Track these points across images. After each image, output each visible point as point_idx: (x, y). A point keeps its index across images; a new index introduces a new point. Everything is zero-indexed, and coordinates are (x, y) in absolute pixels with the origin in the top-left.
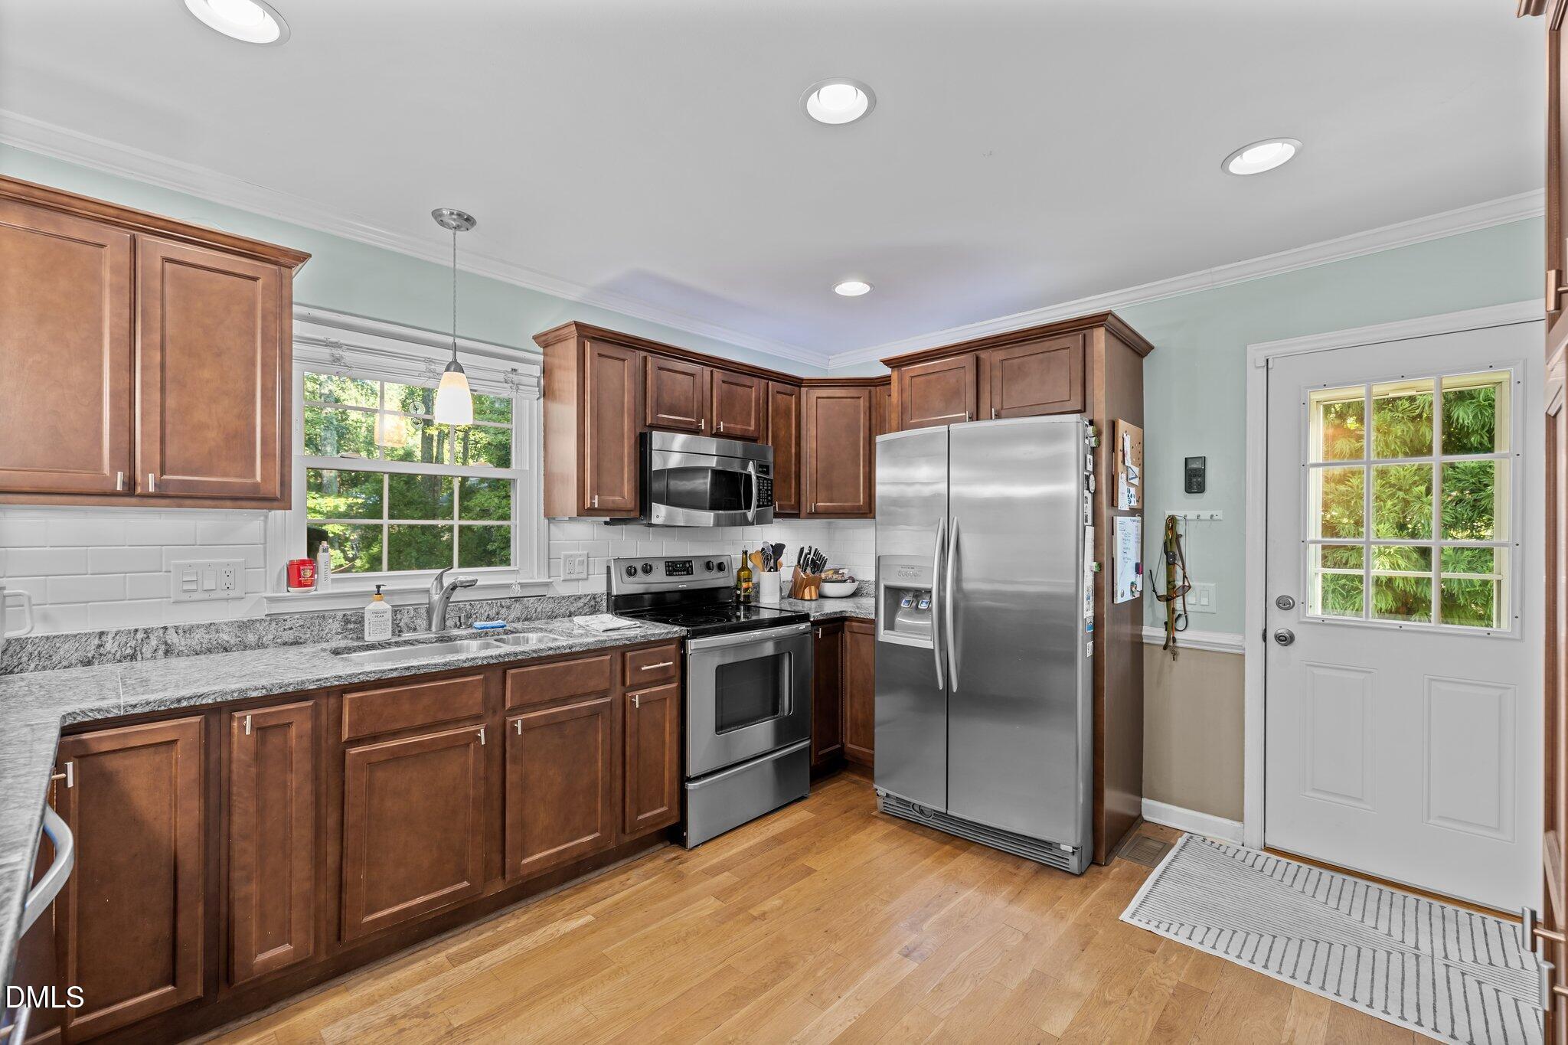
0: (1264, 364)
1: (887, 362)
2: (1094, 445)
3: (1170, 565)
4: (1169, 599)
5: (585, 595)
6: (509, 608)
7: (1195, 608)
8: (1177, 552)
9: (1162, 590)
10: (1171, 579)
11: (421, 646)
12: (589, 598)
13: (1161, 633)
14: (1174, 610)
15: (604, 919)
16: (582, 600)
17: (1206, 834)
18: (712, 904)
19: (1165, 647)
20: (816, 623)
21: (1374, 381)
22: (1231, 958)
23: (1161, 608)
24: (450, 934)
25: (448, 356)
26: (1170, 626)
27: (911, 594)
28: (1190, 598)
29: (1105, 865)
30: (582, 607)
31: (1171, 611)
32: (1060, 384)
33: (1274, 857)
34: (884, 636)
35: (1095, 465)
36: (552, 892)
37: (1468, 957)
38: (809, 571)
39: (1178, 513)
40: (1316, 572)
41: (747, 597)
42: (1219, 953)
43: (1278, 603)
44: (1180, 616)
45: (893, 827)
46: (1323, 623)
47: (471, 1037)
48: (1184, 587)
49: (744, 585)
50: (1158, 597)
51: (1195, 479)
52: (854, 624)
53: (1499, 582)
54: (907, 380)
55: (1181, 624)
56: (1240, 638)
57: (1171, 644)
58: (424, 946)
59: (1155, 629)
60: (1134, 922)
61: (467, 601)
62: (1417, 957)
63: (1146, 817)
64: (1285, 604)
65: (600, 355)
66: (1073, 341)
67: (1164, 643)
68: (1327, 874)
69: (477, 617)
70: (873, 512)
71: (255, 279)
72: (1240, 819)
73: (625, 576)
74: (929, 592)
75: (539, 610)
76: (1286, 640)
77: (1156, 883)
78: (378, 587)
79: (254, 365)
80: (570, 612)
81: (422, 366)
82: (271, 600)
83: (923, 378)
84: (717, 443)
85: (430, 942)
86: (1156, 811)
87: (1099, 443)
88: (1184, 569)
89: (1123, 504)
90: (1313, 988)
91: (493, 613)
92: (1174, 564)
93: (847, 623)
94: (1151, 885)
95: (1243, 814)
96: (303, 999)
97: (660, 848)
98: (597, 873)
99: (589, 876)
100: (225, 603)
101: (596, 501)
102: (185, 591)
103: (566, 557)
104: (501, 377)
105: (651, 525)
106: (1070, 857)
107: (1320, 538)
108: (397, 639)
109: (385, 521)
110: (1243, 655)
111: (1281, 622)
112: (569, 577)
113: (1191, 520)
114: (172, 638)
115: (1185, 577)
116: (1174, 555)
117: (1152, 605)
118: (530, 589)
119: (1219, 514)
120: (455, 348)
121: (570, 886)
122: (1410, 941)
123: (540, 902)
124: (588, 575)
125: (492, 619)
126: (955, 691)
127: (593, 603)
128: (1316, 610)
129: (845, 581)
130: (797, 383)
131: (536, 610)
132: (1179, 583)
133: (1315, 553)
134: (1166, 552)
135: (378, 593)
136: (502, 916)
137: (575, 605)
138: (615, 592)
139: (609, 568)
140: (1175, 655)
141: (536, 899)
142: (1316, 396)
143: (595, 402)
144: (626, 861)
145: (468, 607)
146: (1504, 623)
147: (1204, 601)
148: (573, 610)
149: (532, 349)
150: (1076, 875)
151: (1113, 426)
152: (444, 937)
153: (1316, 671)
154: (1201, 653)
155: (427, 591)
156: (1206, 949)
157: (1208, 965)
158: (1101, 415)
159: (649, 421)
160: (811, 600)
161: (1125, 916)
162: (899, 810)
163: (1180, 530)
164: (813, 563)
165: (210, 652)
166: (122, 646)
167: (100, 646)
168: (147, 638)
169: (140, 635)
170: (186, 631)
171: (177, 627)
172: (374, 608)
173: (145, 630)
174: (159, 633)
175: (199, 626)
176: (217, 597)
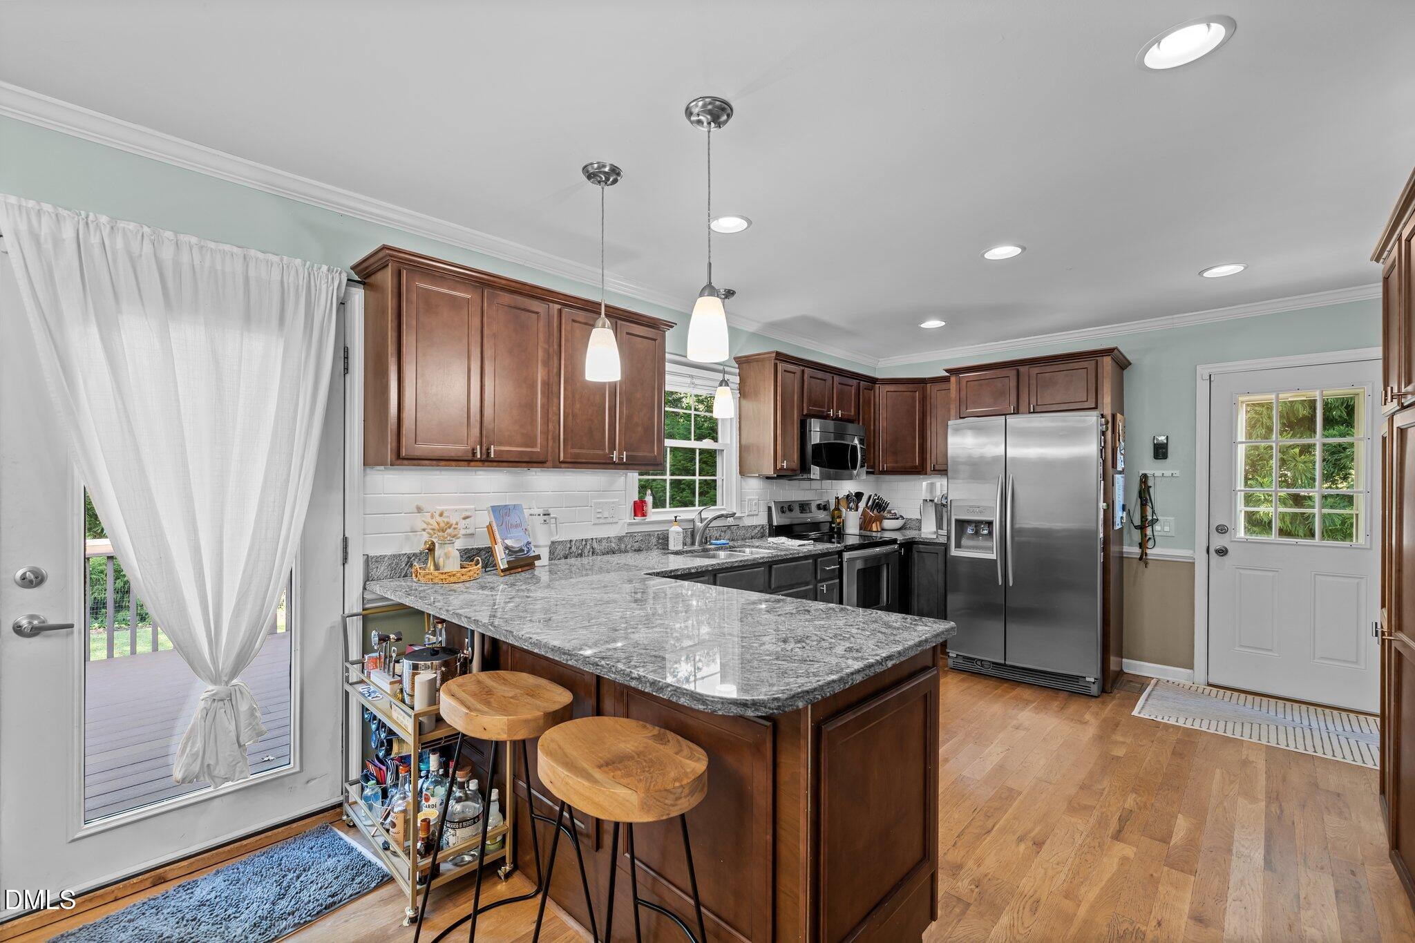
0: (1208, 377)
1: (947, 371)
2: (1104, 430)
3: (1143, 504)
4: (1142, 528)
5: (757, 526)
6: (726, 533)
7: (1160, 534)
8: (1148, 498)
9: (1137, 522)
10: (1144, 515)
12: (761, 527)
13: (1136, 550)
14: (1146, 535)
16: (756, 529)
17: (1168, 679)
19: (1141, 559)
20: (901, 545)
21: (1282, 391)
22: (1204, 729)
23: (1137, 535)
25: (720, 377)
26: (1142, 546)
27: (974, 525)
28: (1157, 527)
29: (1111, 692)
31: (1144, 535)
32: (1079, 393)
33: (1215, 690)
34: (954, 552)
35: (1105, 442)
37: (1340, 729)
38: (875, 511)
39: (1149, 472)
40: (1241, 508)
41: (839, 529)
42: (1196, 727)
43: (1217, 529)
44: (1150, 539)
45: (964, 676)
46: (1247, 541)
48: (1152, 520)
49: (838, 520)
50: (1135, 527)
51: (1160, 451)
52: (920, 546)
53: (1357, 515)
54: (964, 383)
55: (1150, 544)
56: (1192, 552)
57: (1144, 557)
59: (1131, 548)
60: (1141, 715)
62: (1311, 729)
63: (1126, 671)
64: (1222, 530)
65: (785, 371)
66: (1090, 364)
67: (1139, 557)
68: (1250, 697)
69: (711, 538)
70: (925, 469)
71: (655, 340)
72: (1191, 666)
73: (785, 513)
74: (990, 524)
75: (739, 534)
76: (1222, 552)
77: (1147, 700)
78: (676, 517)
79: (654, 389)
80: (752, 536)
81: (688, 380)
82: (630, 524)
83: (976, 382)
84: (820, 423)
86: (1134, 667)
87: (1107, 429)
88: (1152, 508)
89: (1120, 466)
90: (1255, 740)
91: (718, 535)
92: (1146, 505)
93: (915, 546)
94: (1144, 701)
95: (1193, 664)
100: (612, 525)
101: (785, 464)
102: (598, 518)
103: (749, 500)
105: (811, 479)
106: (1092, 686)
107: (1243, 488)
109: (697, 478)
110: (1194, 563)
111: (1218, 541)
112: (750, 513)
113: (1158, 477)
114: (595, 545)
115: (1153, 512)
116: (1146, 499)
117: (1130, 532)
119: (1177, 473)
120: (724, 372)
122: (1306, 722)
124: (758, 512)
125: (718, 540)
126: (1011, 585)
127: (762, 530)
128: (1241, 533)
129: (897, 519)
130: (873, 381)
132: (1150, 518)
133: (1240, 498)
134: (1140, 496)
135: (676, 521)
137: (754, 532)
138: (775, 523)
139: (770, 509)
140: (1146, 564)
142: (1241, 399)
143: (783, 401)
146: (1360, 538)
147: (1167, 529)
149: (732, 365)
150: (1095, 696)
151: (1114, 417)
153: (1242, 572)
154: (1165, 563)
155: (693, 521)
156: (1188, 725)
157: (1189, 733)
158: (1108, 411)
159: (805, 412)
160: (877, 531)
161: (1135, 713)
162: (968, 666)
163: (1150, 483)
164: (879, 506)
165: (608, 553)
166: (578, 548)
167: (570, 548)
168: (586, 544)
169: (584, 543)
170: (600, 541)
171: (596, 539)
172: (675, 530)
173: (586, 540)
174: (590, 542)
175: (604, 538)
176: (608, 521)
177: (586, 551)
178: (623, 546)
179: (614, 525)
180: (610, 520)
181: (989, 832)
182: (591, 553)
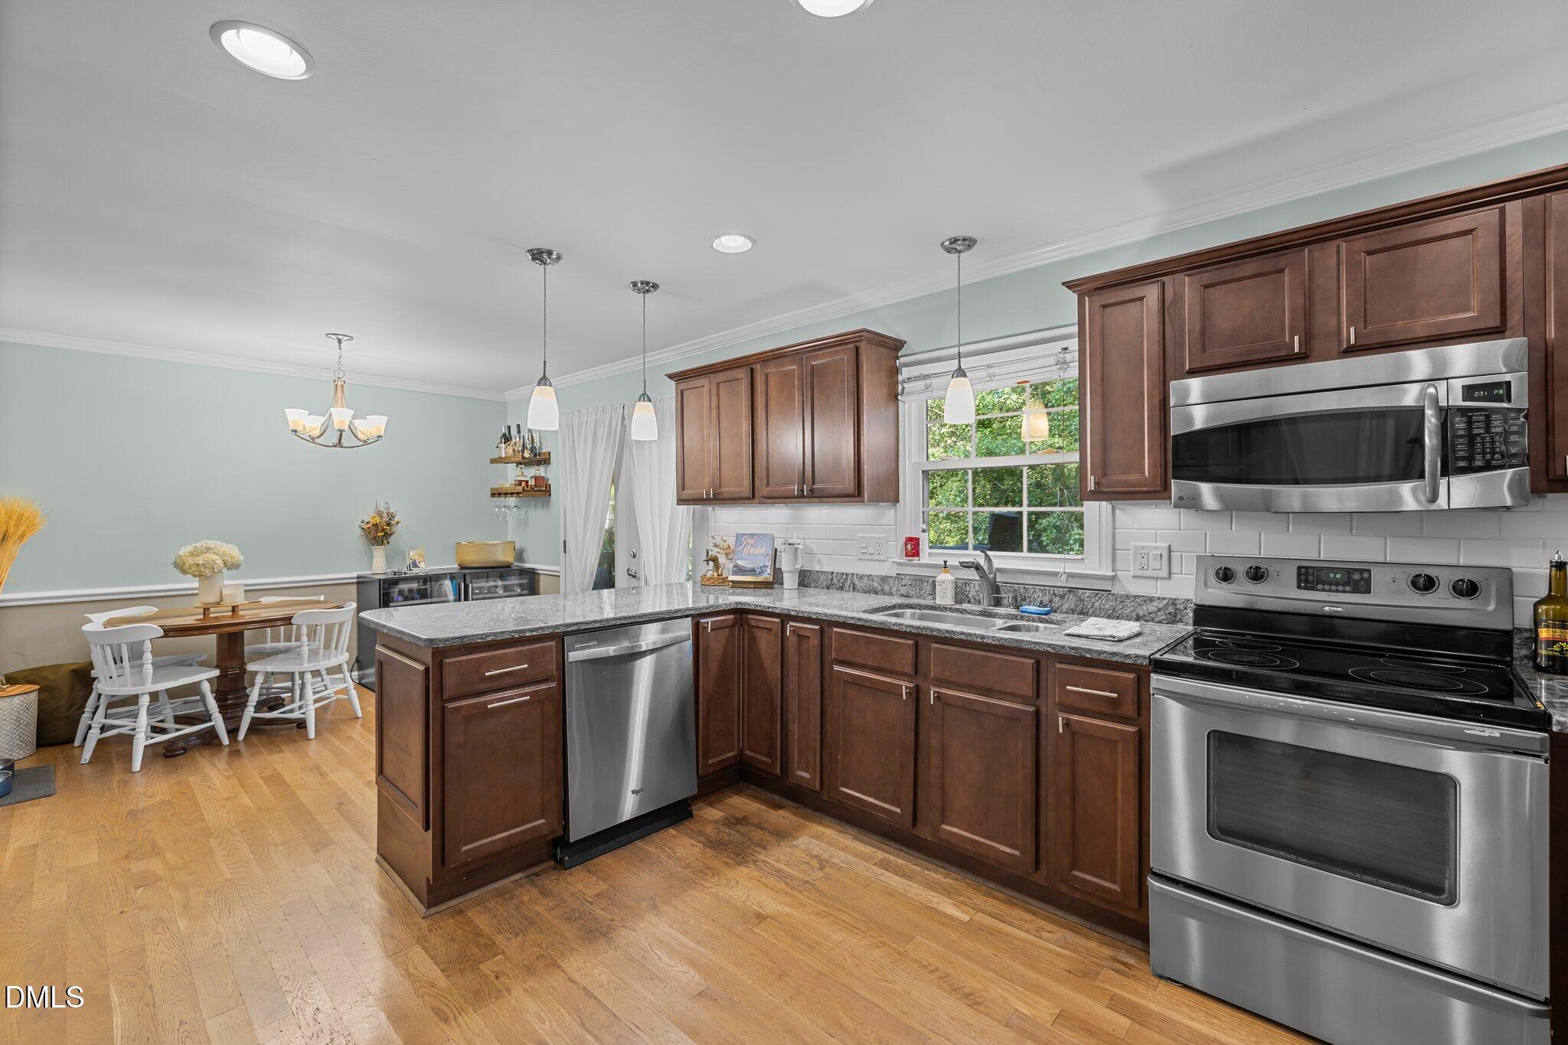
5: (1159, 598)
6: (1062, 597)
11: (968, 616)
12: (1165, 602)
15: (970, 928)
16: (1155, 604)
18: (1043, 1011)
24: (906, 850)
30: (1155, 613)
36: (991, 885)
47: (804, 892)
49: (1546, 632)
58: (890, 844)
61: (1021, 584)
65: (1104, 306)
69: (1030, 601)
73: (1212, 579)
75: (1097, 605)
78: (945, 562)
80: (1137, 615)
82: (899, 564)
85: (893, 845)
91: (1045, 600)
96: (828, 820)
97: (1136, 945)
98: (1041, 905)
99: (1031, 901)
100: (878, 563)
102: (862, 553)
103: (1136, 549)
104: (1052, 361)
108: (958, 606)
112: (1140, 573)
114: (856, 581)
118: (1090, 581)
121: (1008, 893)
123: (973, 883)
124: (1170, 574)
125: (1044, 606)
127: (1171, 609)
131: (1093, 606)
135: (945, 567)
136: (944, 868)
137: (1145, 608)
138: (1195, 601)
141: (974, 878)
143: (1098, 365)
144: (1081, 921)
145: (1022, 590)
148: (1141, 613)
152: (903, 848)
165: (869, 592)
166: (838, 581)
167: (832, 579)
168: (847, 578)
169: (844, 577)
170: (861, 577)
171: (857, 574)
172: (945, 578)
173: (847, 574)
174: (850, 577)
175: (865, 576)
176: (874, 558)
177: (847, 586)
178: (887, 588)
179: (882, 563)
180: (875, 557)
181: (583, 1025)
182: (851, 588)
